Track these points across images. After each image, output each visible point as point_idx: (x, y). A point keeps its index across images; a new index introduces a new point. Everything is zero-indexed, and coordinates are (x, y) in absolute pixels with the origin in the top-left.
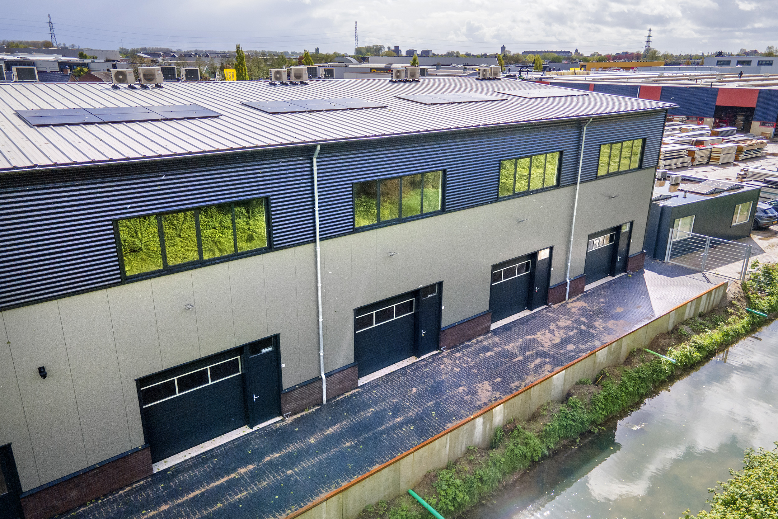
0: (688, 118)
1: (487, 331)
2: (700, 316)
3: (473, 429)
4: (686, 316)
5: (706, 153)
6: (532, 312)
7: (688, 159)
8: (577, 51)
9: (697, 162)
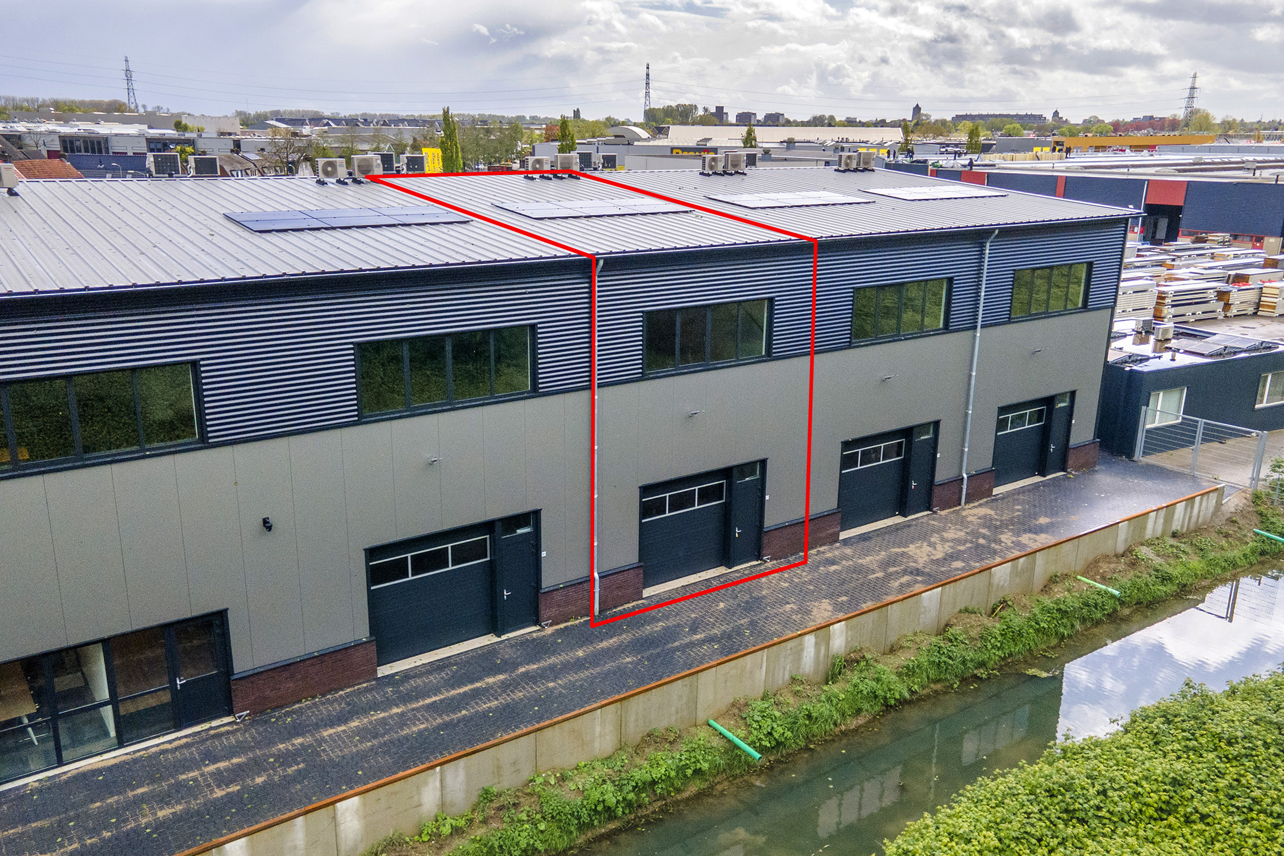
1: (834, 539)
2: (1174, 535)
3: (799, 651)
4: (1149, 534)
5: (1251, 296)
6: (907, 519)
7: (1219, 306)
8: (1056, 114)
9: (1234, 311)
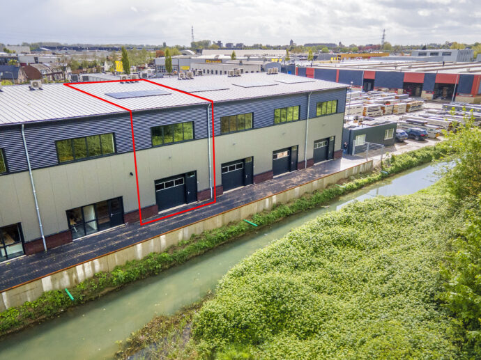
0: (390, 89)
1: (272, 178)
2: (361, 173)
3: (265, 202)
4: (354, 173)
5: (391, 108)
6: (291, 172)
7: (381, 111)
8: (340, 43)
9: (386, 113)
